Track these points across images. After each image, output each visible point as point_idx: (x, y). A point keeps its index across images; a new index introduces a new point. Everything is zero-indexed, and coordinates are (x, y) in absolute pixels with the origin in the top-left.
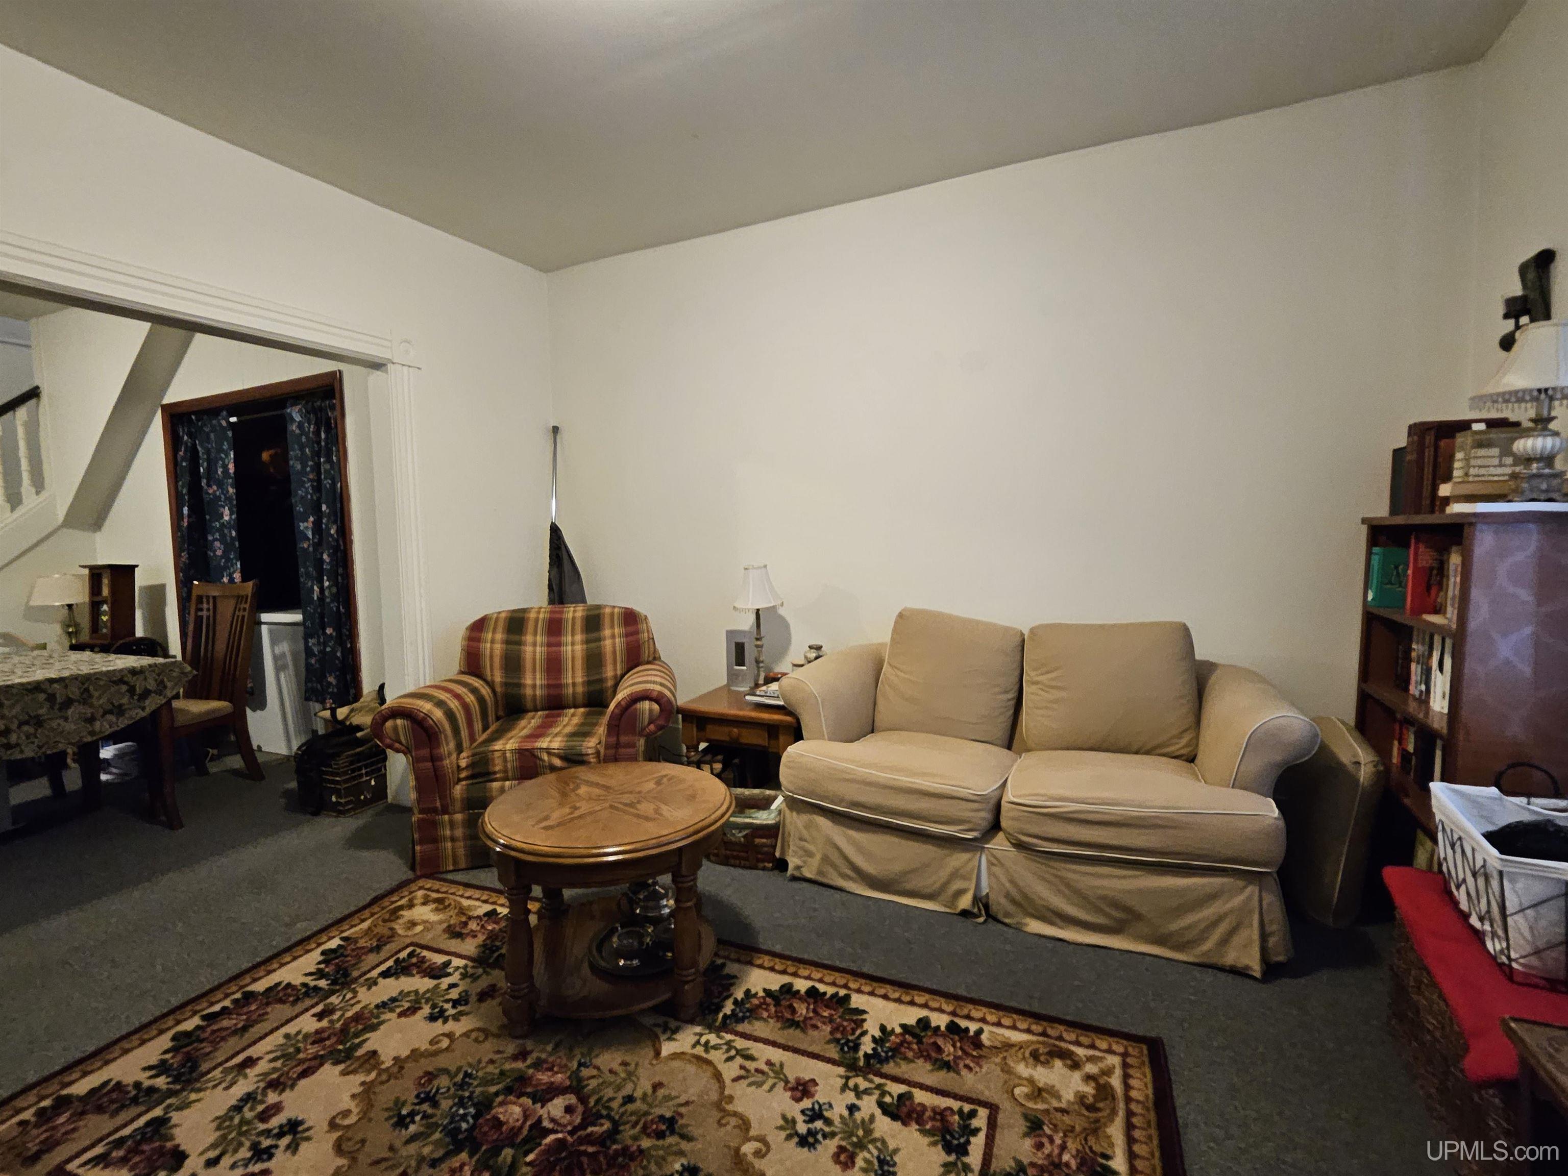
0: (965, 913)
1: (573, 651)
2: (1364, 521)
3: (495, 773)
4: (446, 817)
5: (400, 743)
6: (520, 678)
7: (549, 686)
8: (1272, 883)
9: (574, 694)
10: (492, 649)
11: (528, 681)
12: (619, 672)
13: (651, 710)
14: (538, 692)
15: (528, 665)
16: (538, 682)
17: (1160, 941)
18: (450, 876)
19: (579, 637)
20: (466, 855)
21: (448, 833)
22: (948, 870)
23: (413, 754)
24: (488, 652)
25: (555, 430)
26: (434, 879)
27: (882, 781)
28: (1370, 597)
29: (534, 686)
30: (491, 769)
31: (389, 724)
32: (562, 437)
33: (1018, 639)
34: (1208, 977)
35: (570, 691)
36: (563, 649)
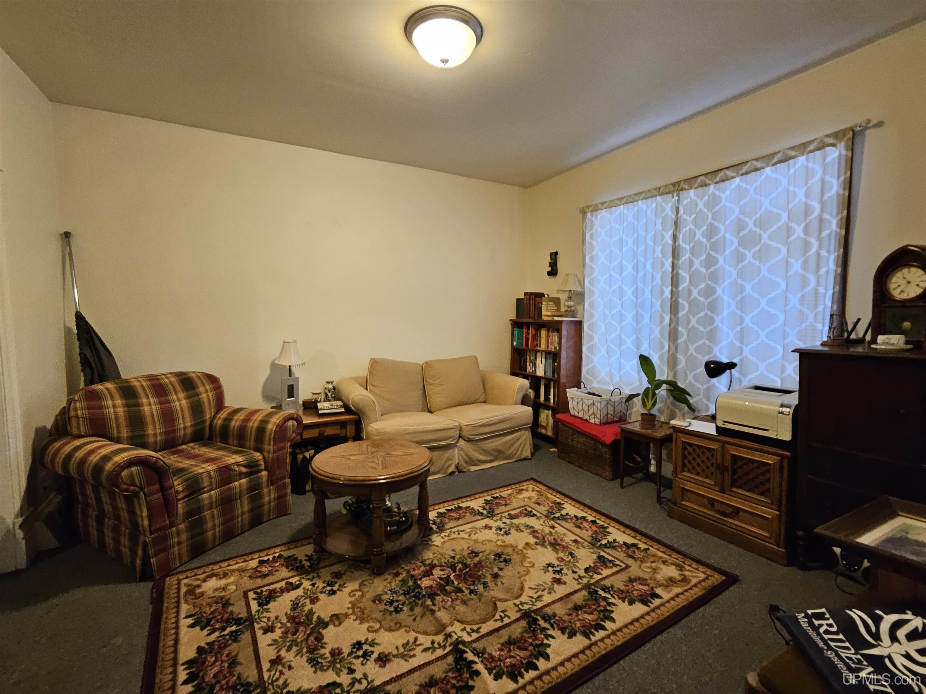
0: (452, 473)
1: (180, 405)
2: (510, 320)
3: (204, 488)
4: (174, 529)
5: (136, 486)
6: (144, 431)
7: (166, 433)
8: (529, 430)
9: (185, 435)
10: (115, 413)
11: (151, 432)
12: (213, 414)
13: (293, 425)
14: (159, 438)
15: (149, 420)
16: (158, 431)
17: (506, 458)
18: (181, 569)
19: (181, 395)
20: (188, 551)
21: (176, 540)
22: (445, 458)
23: (146, 490)
24: (113, 416)
25: (67, 235)
26: (170, 576)
27: (421, 430)
28: (515, 344)
29: (155, 435)
30: (202, 486)
31: (125, 473)
32: (74, 241)
33: (421, 368)
34: (520, 463)
35: (182, 432)
36: (173, 404)
